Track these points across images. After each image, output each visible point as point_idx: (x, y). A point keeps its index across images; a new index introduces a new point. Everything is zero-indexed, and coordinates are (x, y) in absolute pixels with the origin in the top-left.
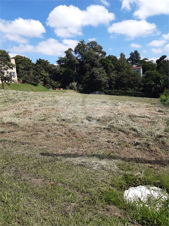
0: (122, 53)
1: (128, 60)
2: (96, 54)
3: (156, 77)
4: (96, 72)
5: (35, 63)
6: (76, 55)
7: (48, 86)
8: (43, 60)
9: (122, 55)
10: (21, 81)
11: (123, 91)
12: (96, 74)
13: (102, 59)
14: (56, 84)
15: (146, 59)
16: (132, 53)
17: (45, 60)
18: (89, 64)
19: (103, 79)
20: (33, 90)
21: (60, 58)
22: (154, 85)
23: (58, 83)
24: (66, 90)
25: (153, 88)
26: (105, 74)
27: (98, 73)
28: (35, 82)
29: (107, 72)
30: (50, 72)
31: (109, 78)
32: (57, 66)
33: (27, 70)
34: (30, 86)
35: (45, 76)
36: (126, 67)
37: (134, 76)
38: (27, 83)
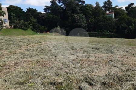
0: (97, 2)
1: (102, 7)
2: (77, 3)
3: (128, 20)
4: (77, 18)
5: (25, 12)
6: (59, 4)
7: (36, 30)
8: (32, 9)
9: (97, 4)
10: (13, 27)
11: (100, 33)
12: (77, 19)
13: (82, 7)
14: (43, 28)
15: (117, 7)
16: (105, 2)
17: (34, 9)
18: (71, 11)
19: (83, 24)
20: (23, 34)
21: (47, 6)
22: (126, 28)
23: (45, 28)
24: (52, 33)
25: (126, 30)
26: (84, 19)
27: (79, 18)
28: (24, 27)
29: (86, 17)
30: (38, 19)
31: (88, 23)
32: (44, 13)
33: (19, 17)
34: (20, 30)
35: (33, 22)
36: (101, 13)
37: (109, 20)
38: (18, 28)
